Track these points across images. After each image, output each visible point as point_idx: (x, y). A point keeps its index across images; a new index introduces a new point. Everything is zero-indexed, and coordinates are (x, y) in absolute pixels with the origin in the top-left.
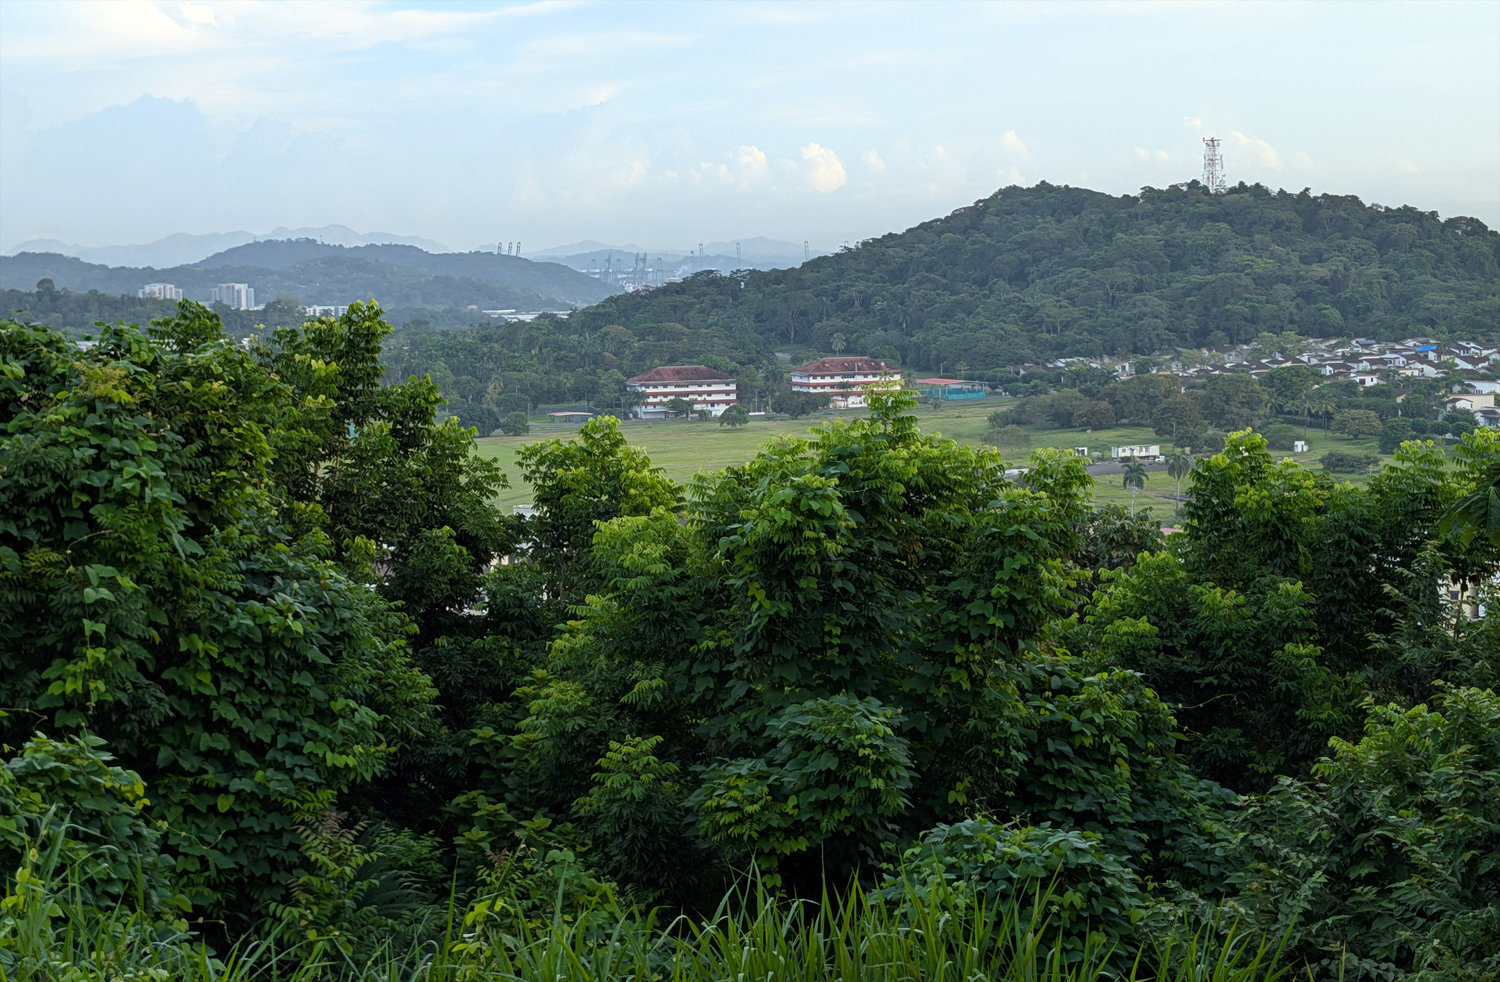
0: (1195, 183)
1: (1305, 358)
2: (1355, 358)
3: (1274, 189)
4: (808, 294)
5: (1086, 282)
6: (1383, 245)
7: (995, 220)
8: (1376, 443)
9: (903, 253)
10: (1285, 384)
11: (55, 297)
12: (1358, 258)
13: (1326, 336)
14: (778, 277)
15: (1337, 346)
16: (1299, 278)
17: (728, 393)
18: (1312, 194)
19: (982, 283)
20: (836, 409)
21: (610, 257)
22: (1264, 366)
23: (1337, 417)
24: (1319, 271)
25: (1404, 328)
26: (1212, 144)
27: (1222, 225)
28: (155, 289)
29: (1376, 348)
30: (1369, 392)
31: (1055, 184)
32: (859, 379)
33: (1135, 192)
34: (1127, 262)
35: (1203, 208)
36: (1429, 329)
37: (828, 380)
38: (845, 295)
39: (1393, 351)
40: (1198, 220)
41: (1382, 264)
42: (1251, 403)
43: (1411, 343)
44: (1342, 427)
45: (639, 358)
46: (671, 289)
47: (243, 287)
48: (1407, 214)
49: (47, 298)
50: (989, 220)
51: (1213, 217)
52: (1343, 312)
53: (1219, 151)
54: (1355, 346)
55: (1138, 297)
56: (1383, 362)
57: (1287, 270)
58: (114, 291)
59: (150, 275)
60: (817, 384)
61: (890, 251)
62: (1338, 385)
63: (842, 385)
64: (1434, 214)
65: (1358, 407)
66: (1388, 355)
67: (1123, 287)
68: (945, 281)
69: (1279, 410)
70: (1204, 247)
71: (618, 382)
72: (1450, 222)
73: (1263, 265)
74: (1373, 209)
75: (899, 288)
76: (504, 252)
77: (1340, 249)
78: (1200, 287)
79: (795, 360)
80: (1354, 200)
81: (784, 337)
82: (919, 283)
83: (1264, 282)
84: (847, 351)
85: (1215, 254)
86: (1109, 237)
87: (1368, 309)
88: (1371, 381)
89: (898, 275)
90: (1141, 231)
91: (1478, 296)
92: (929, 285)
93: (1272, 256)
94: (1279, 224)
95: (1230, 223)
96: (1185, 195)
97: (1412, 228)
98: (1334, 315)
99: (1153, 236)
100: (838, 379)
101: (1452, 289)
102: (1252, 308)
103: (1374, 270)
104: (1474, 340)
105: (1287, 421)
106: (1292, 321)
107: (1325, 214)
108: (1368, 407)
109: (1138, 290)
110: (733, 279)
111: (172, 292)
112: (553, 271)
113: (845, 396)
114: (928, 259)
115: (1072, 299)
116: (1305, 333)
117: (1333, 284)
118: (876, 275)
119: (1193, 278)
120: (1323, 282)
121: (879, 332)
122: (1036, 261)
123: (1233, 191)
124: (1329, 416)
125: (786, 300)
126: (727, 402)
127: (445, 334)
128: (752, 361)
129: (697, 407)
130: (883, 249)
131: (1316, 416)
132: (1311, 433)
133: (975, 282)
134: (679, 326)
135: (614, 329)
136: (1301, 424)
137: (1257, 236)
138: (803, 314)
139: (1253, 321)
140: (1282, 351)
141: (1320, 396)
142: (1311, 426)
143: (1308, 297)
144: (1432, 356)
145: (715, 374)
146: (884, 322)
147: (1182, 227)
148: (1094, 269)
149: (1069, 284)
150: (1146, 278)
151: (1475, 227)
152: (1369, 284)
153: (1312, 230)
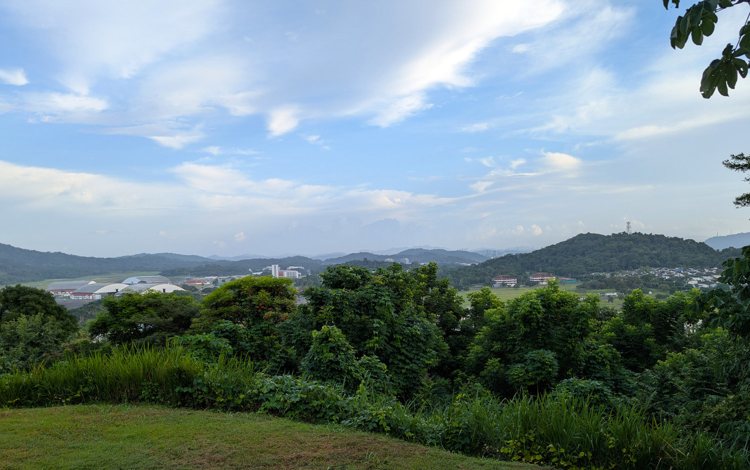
0: (624, 232)
1: (651, 272)
2: (663, 272)
3: (643, 234)
4: (533, 259)
5: (598, 255)
6: (670, 246)
7: (577, 241)
8: (668, 292)
9: (555, 249)
10: (647, 278)
11: (367, 262)
12: (664, 249)
13: (656, 267)
14: (526, 255)
15: (659, 270)
16: (650, 254)
17: (515, 281)
18: (653, 234)
19: (574, 256)
20: (540, 285)
21: (487, 251)
22: (642, 274)
23: (659, 286)
24: (654, 252)
25: (675, 265)
26: (628, 223)
27: (631, 242)
28: (388, 260)
29: (668, 270)
30: (667, 280)
31: (591, 233)
32: (546, 278)
33: (610, 234)
34: (608, 250)
35: (627, 238)
36: (681, 265)
37: (538, 278)
38: (542, 259)
39: (673, 270)
40: (626, 240)
41: (670, 250)
42: (638, 283)
43: (677, 269)
44: (660, 288)
45: (494, 273)
46: (502, 258)
47: (407, 259)
48: (676, 239)
49: (365, 262)
50: (575, 241)
51: (629, 240)
52: (660, 261)
53: (630, 225)
54: (663, 269)
55: (611, 258)
56: (670, 273)
57: (647, 252)
58: (380, 260)
59: (387, 257)
60: (536, 279)
61: (553, 249)
62: (659, 279)
63: (541, 279)
64: (682, 239)
65: (664, 284)
66: (671, 272)
67: (608, 256)
68: (566, 255)
69: (645, 284)
70: (627, 247)
71: (489, 279)
72: (686, 240)
73: (641, 251)
74: (667, 238)
75: (555, 257)
76: (464, 250)
77: (659, 247)
78: (626, 256)
79: (530, 274)
80: (663, 236)
81: (528, 269)
82: (560, 256)
83: (641, 255)
84: (542, 272)
85: (630, 248)
86: (604, 245)
87: (666, 261)
88: (667, 278)
89: (555, 254)
90: (612, 243)
91: (693, 258)
92: (562, 256)
93: (643, 249)
94: (645, 241)
95: (633, 241)
96: (622, 235)
97: (677, 242)
98: (658, 262)
99: (615, 244)
100: (540, 278)
101: (687, 256)
102: (638, 261)
103: (668, 252)
104: (692, 268)
105: (647, 287)
106: (648, 264)
107: (656, 239)
108: (667, 284)
109: (611, 257)
110: (516, 256)
111: (392, 260)
112: (474, 254)
113: (542, 282)
114: (561, 250)
115: (596, 259)
116: (651, 266)
117: (658, 255)
118: (549, 254)
119: (624, 254)
120: (655, 255)
121: (550, 267)
122: (587, 251)
123: (633, 234)
124: (657, 286)
125: (528, 260)
126: (515, 283)
127: (451, 269)
128: (520, 274)
129: (508, 284)
130: (551, 248)
131: (654, 286)
132: (653, 290)
134: (503, 266)
135: (488, 267)
136: (651, 287)
137: (639, 244)
138: (532, 263)
139: (639, 264)
140: (646, 271)
141: (656, 281)
142: (653, 288)
143: (652, 258)
144: (682, 272)
145: (512, 277)
146: (551, 265)
147: (622, 242)
148: (601, 252)
149: (595, 256)
150: (613, 254)
151: (693, 241)
152: (667, 255)
153: (653, 243)
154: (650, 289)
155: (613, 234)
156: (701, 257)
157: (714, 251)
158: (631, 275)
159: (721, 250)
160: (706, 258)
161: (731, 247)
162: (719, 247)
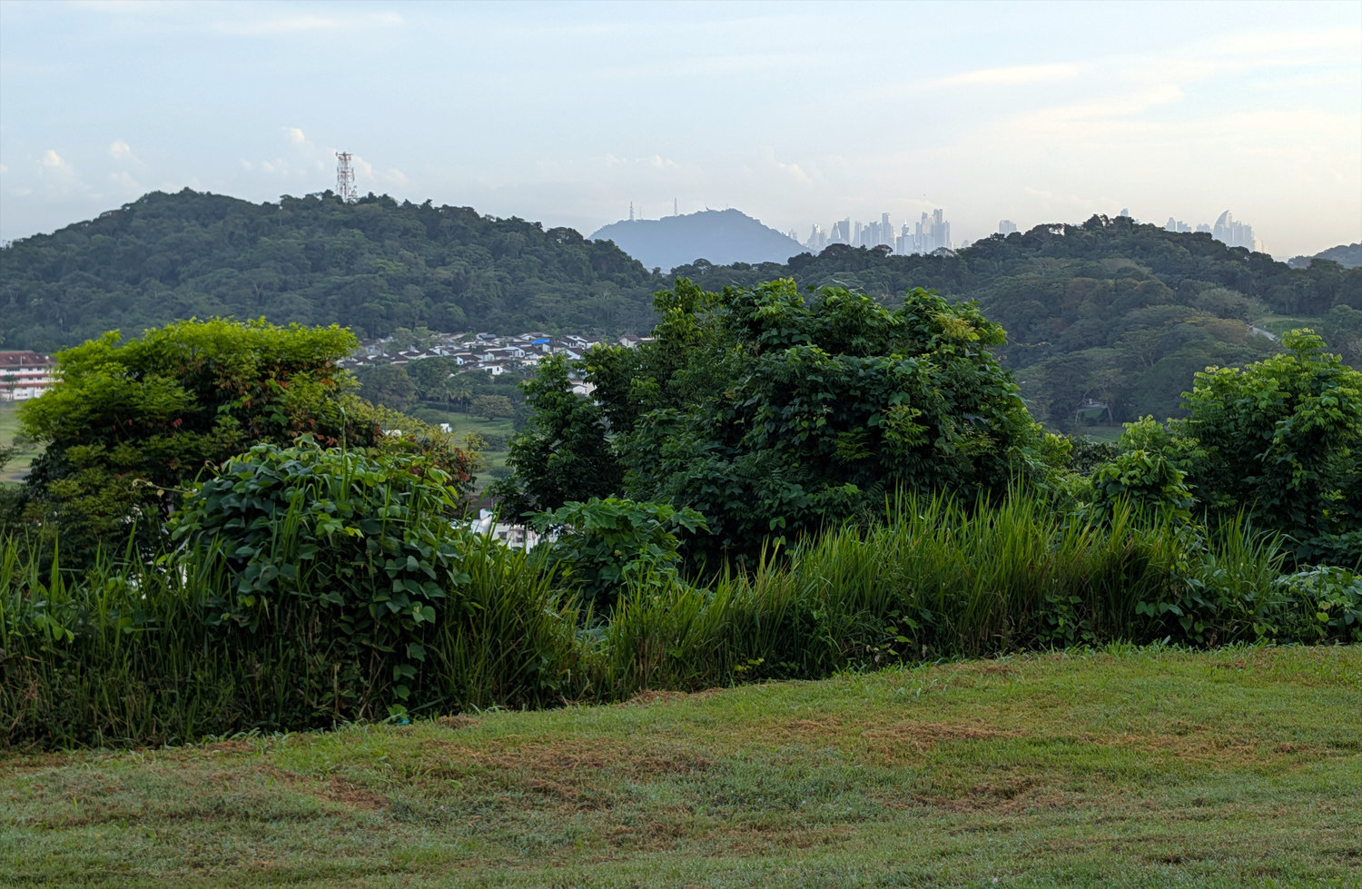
0: (329, 193)
1: (437, 351)
2: (481, 350)
3: (400, 202)
5: (234, 282)
6: (497, 250)
7: (143, 223)
8: (510, 424)
9: (55, 253)
10: (428, 373)
12: (475, 262)
13: (453, 331)
15: (465, 339)
16: (426, 279)
18: (434, 205)
19: (135, 282)
20: (1, 401)
22: (402, 358)
23: (476, 402)
24: (444, 273)
25: (520, 323)
26: (344, 158)
27: (356, 231)
29: (497, 341)
30: (499, 379)
31: (197, 190)
32: (24, 372)
33: (276, 200)
34: (272, 263)
35: (338, 215)
36: (541, 325)
39: (513, 344)
40: (335, 226)
41: (497, 267)
42: (400, 391)
43: (527, 337)
44: (479, 411)
48: (516, 224)
50: (137, 223)
51: (347, 224)
52: (465, 310)
53: (351, 164)
54: (479, 339)
55: (286, 295)
56: (505, 353)
57: (416, 273)
61: (43, 250)
62: (471, 374)
63: (8, 378)
64: (538, 224)
65: (491, 393)
66: (509, 348)
67: (269, 286)
68: (99, 279)
69: (422, 397)
70: (340, 251)
72: (553, 232)
73: (394, 268)
74: (486, 220)
75: (54, 286)
77: (460, 254)
78: (339, 287)
80: (468, 211)
82: (73, 281)
83: (396, 283)
84: (6, 346)
85: (351, 257)
86: (253, 241)
87: (487, 308)
88: (497, 371)
89: (51, 274)
90: (282, 235)
91: (578, 297)
92: (84, 283)
93: (402, 259)
94: (406, 231)
95: (363, 230)
96: (321, 203)
97: (520, 237)
98: (458, 312)
99: (294, 240)
100: (3, 372)
101: (557, 290)
102: (387, 306)
103: (491, 273)
104: (579, 334)
105: (430, 406)
106: (422, 318)
107: (446, 222)
108: (500, 393)
109: (283, 289)
113: (10, 388)
114: (78, 258)
115: (222, 297)
116: (433, 328)
117: (456, 285)
118: (30, 273)
119: (333, 279)
120: (447, 283)
121: (37, 328)
122: (186, 262)
123: (363, 201)
124: (466, 401)
130: (36, 248)
131: (455, 401)
132: (452, 416)
133: (128, 281)
136: (443, 408)
137: (387, 242)
139: (388, 318)
140: (417, 345)
141: (458, 383)
142: (451, 410)
143: (434, 296)
144: (544, 348)
146: (41, 318)
147: (320, 233)
148: (241, 270)
149: (219, 283)
150: (290, 278)
151: (573, 236)
152: (487, 285)
153: (434, 238)
154: (443, 414)
155: (287, 200)
156: (606, 294)
157: (645, 273)
158: (365, 360)
159: (666, 271)
160: (623, 300)
161: (700, 262)
162: (660, 259)
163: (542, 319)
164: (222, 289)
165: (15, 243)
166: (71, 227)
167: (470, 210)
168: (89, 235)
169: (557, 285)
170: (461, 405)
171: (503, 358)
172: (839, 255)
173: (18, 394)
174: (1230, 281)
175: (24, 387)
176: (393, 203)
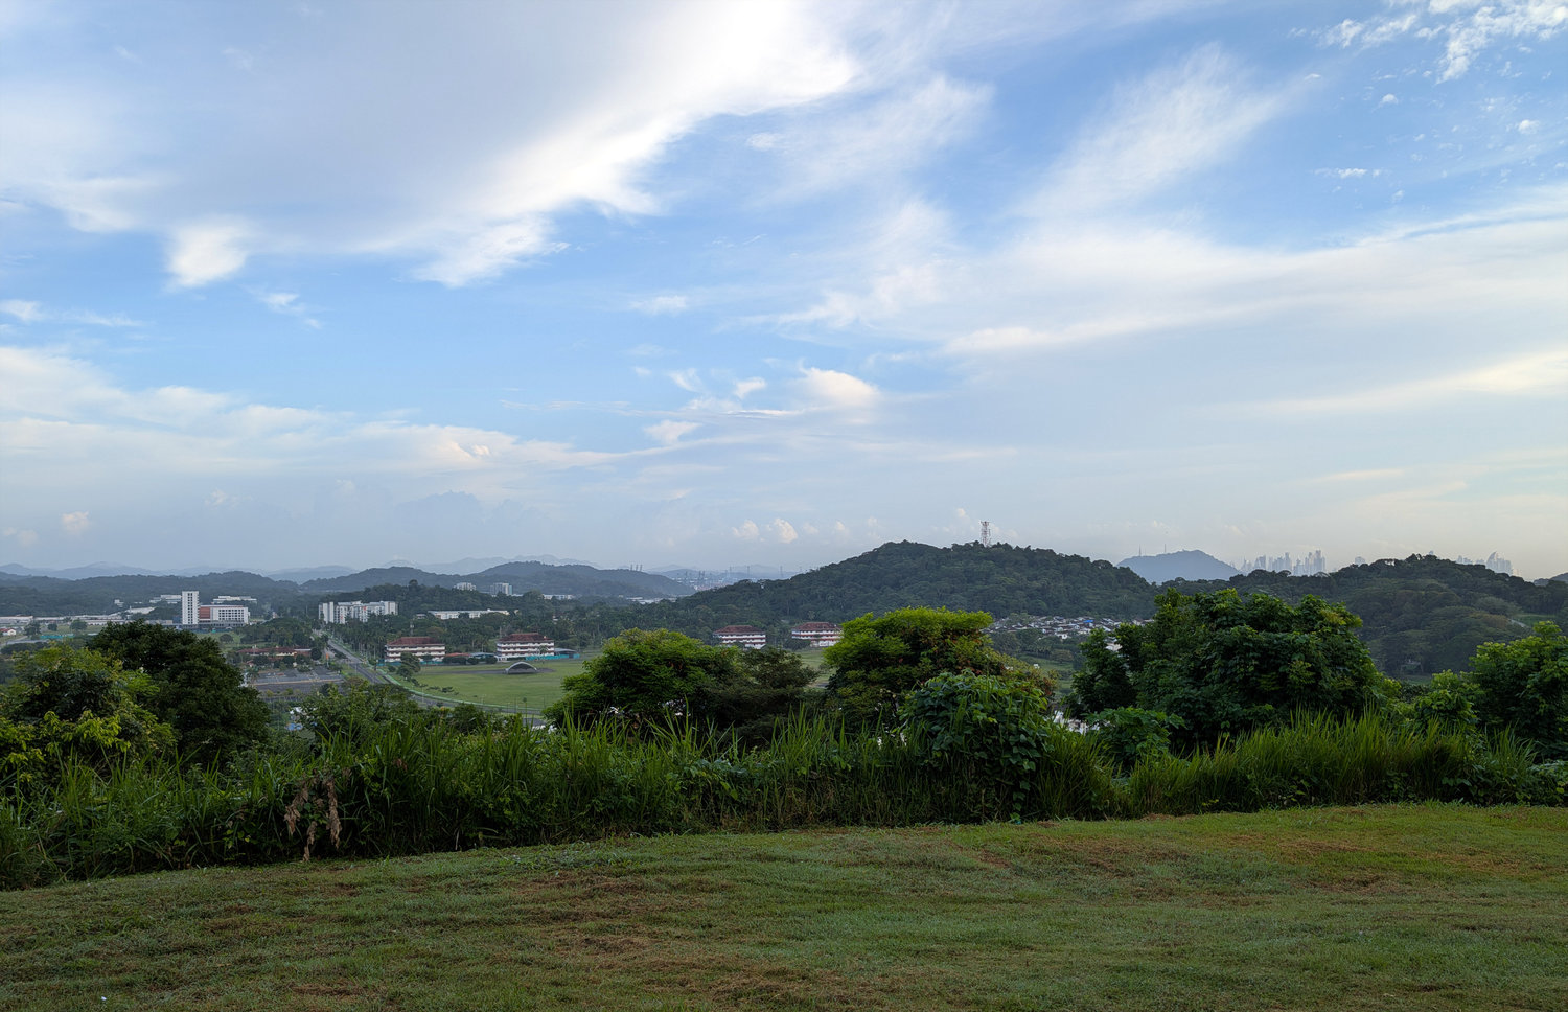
0: (977, 542)
1: (1033, 626)
2: (1056, 625)
3: (1014, 546)
4: (795, 592)
5: (928, 588)
6: (1065, 573)
7: (883, 558)
8: (1071, 665)
9: (840, 573)
10: (1027, 637)
11: (418, 589)
12: (1053, 579)
13: (1041, 615)
14: (779, 584)
15: (1046, 620)
16: (1027, 587)
17: (762, 639)
18: (1032, 548)
19: (879, 588)
20: (814, 647)
22: (1014, 629)
23: (1051, 653)
24: (1037, 584)
25: (1077, 611)
26: (985, 524)
27: (990, 562)
28: (462, 585)
29: (1065, 621)
30: (1065, 641)
31: (910, 541)
32: (825, 633)
33: (950, 546)
34: (947, 579)
35: (981, 554)
36: (1088, 612)
37: (809, 633)
38: (813, 592)
39: (1073, 622)
40: (980, 559)
41: (1065, 581)
42: (1012, 646)
43: (1081, 619)
44: (1055, 658)
45: (716, 621)
46: (728, 588)
47: (506, 585)
48: (1076, 558)
49: (414, 589)
50: (880, 558)
51: (986, 558)
52: (1048, 605)
53: (988, 527)
54: (1055, 620)
55: (952, 595)
56: (1070, 628)
57: (1021, 584)
58: (448, 584)
59: (459, 578)
60: (806, 635)
61: (835, 572)
62: (1050, 638)
63: (816, 636)
64: (1088, 558)
65: (1061, 648)
66: (1071, 624)
67: (945, 591)
68: (861, 587)
69: (1024, 650)
70: (982, 572)
71: (709, 633)
72: (1095, 562)
73: (1010, 581)
74: (1060, 556)
75: (839, 590)
76: (634, 569)
77: (1045, 574)
78: (981, 591)
79: (793, 624)
81: (785, 612)
82: (849, 587)
83: (1011, 589)
84: (815, 620)
85: (988, 576)
86: (938, 567)
87: (1060, 603)
88: (1064, 637)
89: (839, 583)
90: (953, 565)
91: (1110, 597)
92: (854, 589)
93: (1014, 577)
94: (1017, 562)
95: (995, 561)
96: (973, 548)
97: (1078, 565)
98: (1044, 605)
99: (958, 566)
100: (814, 633)
101: (1098, 594)
102: (1006, 602)
103: (1061, 584)
104: (1110, 617)
106: (1025, 608)
107: (1038, 557)
108: (1066, 648)
109: (952, 592)
110: (757, 585)
111: (471, 587)
113: (818, 641)
114: (851, 576)
115: (921, 596)
116: (1031, 613)
117: (1043, 591)
118: (828, 583)
119: (977, 587)
120: (1038, 590)
121: (831, 611)
122: (904, 578)
123: (994, 546)
124: (1048, 652)
125: (785, 594)
126: (762, 643)
127: (616, 609)
128: (772, 624)
129: (747, 645)
130: (831, 571)
131: (1042, 652)
132: (1040, 660)
133: (875, 587)
134: (734, 607)
135: (702, 607)
136: (1035, 656)
137: (1007, 568)
138: (794, 601)
139: (1006, 608)
140: (1021, 622)
141: (1043, 643)
142: (1041, 657)
143: (1031, 596)
144: (1091, 625)
145: (755, 630)
146: (832, 606)
147: (972, 563)
148: (931, 582)
149: (920, 589)
150: (956, 587)
151: (1107, 564)
152: (1059, 591)
153: (1032, 566)
154: (1035, 659)
155: (955, 545)
156: (1125, 596)
157: (1147, 585)
158: (994, 629)
159: (1159, 584)
160: (1134, 599)
161: (1178, 579)
162: (1156, 577)
163: (1090, 609)
164: (922, 592)
165: (821, 568)
166: (848, 560)
167: (1051, 550)
168: (857, 564)
169: (1098, 591)
170: (1045, 655)
171: (1067, 629)
172: (1259, 576)
173: (821, 644)
174: (1497, 593)
175: (824, 640)
176: (1010, 547)
